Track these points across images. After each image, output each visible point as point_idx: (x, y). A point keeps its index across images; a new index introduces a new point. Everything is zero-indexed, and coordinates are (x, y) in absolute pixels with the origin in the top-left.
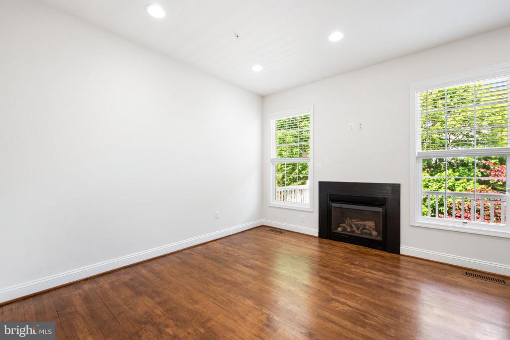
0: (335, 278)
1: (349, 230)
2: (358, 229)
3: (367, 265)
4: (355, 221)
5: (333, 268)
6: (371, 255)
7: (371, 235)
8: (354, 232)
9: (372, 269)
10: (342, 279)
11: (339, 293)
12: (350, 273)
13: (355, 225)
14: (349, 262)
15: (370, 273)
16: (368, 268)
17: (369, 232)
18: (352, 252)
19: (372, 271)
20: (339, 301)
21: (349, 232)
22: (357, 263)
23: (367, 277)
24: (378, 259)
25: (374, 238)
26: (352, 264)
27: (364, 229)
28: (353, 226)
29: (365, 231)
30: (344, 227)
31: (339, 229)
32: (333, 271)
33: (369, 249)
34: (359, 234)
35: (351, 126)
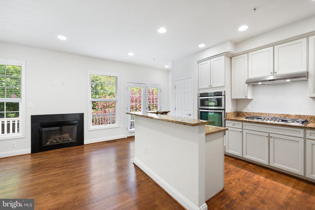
0: (66, 164)
1: (55, 142)
2: (60, 140)
3: (75, 154)
4: (57, 136)
5: (61, 162)
6: (72, 149)
7: (69, 140)
8: (58, 142)
9: (79, 154)
10: (70, 163)
11: (74, 168)
12: (71, 159)
13: (58, 138)
14: (65, 156)
15: (79, 156)
16: (76, 155)
17: (67, 139)
18: (61, 152)
19: (80, 155)
20: (77, 170)
21: (55, 143)
22: (70, 155)
23: (80, 157)
24: (77, 150)
25: (71, 142)
26: (67, 156)
27: (64, 139)
28: (57, 139)
29: (65, 139)
30: (51, 141)
31: (48, 143)
32: (61, 163)
33: (69, 148)
34: (61, 142)
35: (57, 82)
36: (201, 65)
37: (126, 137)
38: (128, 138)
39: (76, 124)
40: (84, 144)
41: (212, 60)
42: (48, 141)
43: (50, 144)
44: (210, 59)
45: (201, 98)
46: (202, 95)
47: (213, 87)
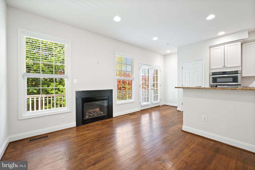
4: (91, 110)
7: (101, 114)
8: (94, 115)
21: (92, 116)
25: (103, 115)
27: (97, 112)
30: (89, 115)
34: (96, 116)
35: (94, 61)
36: (213, 49)
37: (140, 111)
38: (141, 110)
39: (107, 99)
40: (113, 117)
41: (226, 46)
42: (87, 115)
43: (88, 117)
44: (224, 45)
45: (213, 76)
46: (214, 74)
47: (227, 67)
